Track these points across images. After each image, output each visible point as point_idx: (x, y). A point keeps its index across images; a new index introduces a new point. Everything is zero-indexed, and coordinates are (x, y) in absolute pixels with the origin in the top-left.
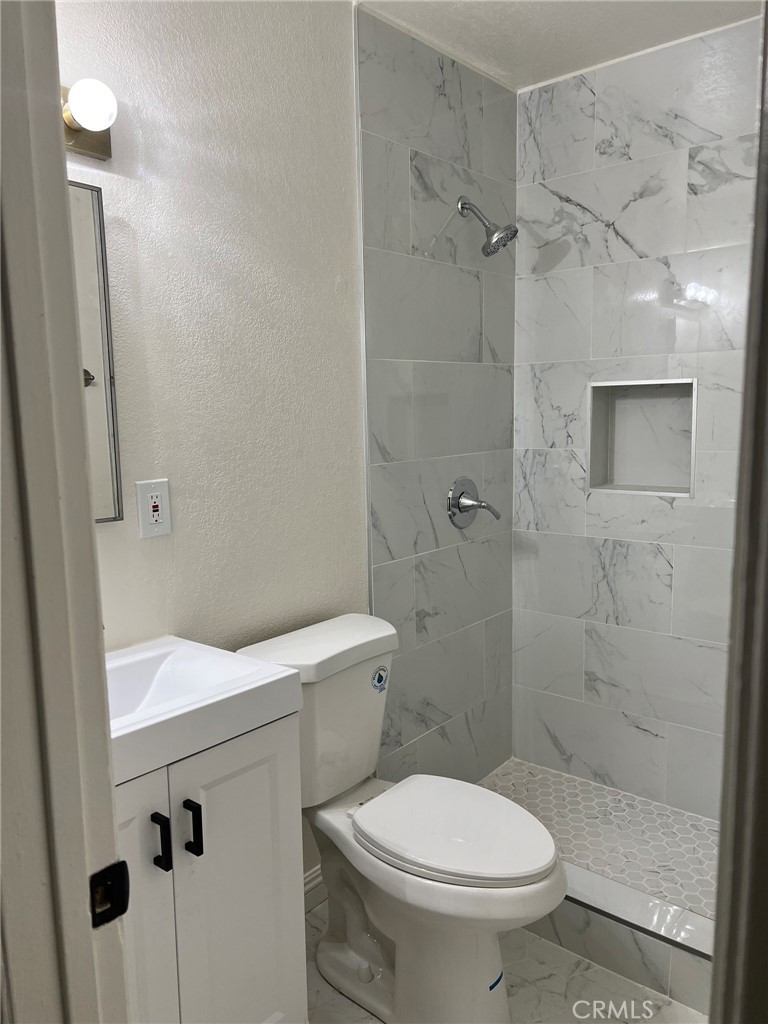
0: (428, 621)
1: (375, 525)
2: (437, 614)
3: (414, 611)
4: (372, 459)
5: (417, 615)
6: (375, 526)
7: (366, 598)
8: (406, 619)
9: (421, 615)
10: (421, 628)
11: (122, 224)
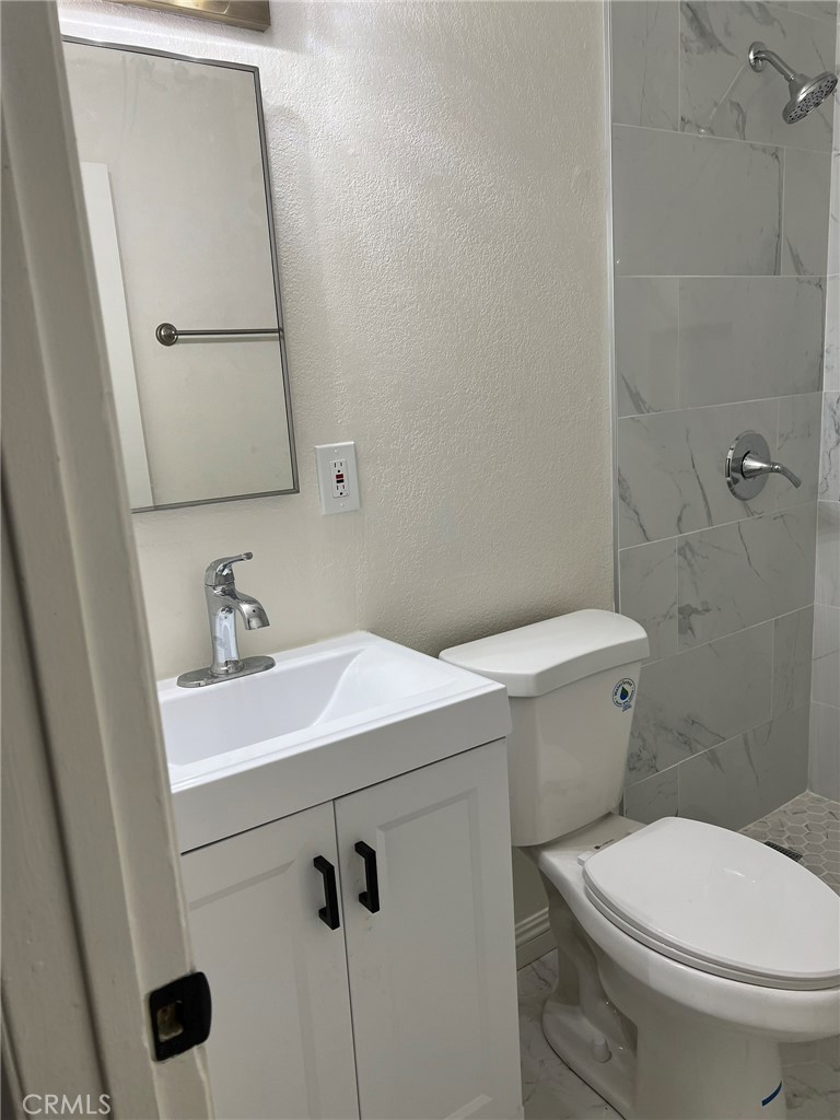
0: (695, 620)
1: (624, 494)
2: (707, 610)
3: (676, 607)
4: (620, 409)
5: (681, 611)
6: (623, 498)
7: (611, 590)
8: (665, 617)
9: (686, 612)
10: (686, 628)
11: (288, 115)
